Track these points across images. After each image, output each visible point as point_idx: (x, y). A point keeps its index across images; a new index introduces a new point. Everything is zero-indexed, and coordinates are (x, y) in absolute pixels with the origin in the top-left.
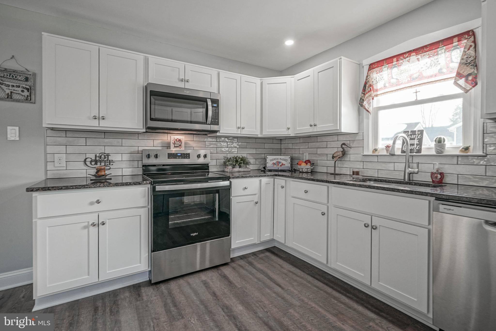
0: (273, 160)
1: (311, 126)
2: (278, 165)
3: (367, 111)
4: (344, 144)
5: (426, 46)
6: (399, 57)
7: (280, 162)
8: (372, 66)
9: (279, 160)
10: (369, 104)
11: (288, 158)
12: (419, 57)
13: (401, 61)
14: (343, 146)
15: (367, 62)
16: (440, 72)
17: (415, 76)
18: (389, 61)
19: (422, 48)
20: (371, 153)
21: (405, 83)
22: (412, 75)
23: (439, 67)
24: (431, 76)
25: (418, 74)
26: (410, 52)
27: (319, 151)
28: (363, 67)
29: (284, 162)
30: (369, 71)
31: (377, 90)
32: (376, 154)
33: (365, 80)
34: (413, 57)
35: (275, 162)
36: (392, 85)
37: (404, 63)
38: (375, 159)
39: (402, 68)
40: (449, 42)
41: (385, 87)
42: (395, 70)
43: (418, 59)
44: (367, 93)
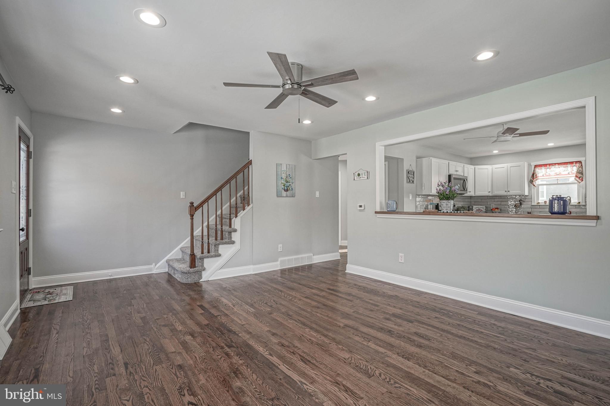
0: (476, 208)
1: (506, 191)
2: (479, 211)
3: (534, 185)
4: (521, 200)
5: (562, 163)
6: (550, 165)
7: (480, 209)
8: (536, 166)
9: (480, 208)
10: (535, 183)
11: (484, 207)
12: (559, 166)
13: (551, 167)
14: (520, 201)
15: (533, 164)
16: (569, 174)
17: (558, 173)
18: (545, 165)
19: (561, 163)
20: (536, 204)
21: (553, 176)
22: (557, 173)
23: (568, 172)
24: (565, 175)
25: (559, 173)
26: (555, 164)
27: (502, 203)
28: (531, 166)
29: (482, 209)
30: (535, 168)
31: (538, 177)
32: (539, 204)
33: (532, 172)
34: (557, 166)
35: (477, 209)
36: (547, 176)
37: (552, 167)
38: (539, 207)
39: (552, 169)
40: (572, 163)
41: (543, 176)
42: (548, 170)
43: (559, 167)
44: (535, 178)
